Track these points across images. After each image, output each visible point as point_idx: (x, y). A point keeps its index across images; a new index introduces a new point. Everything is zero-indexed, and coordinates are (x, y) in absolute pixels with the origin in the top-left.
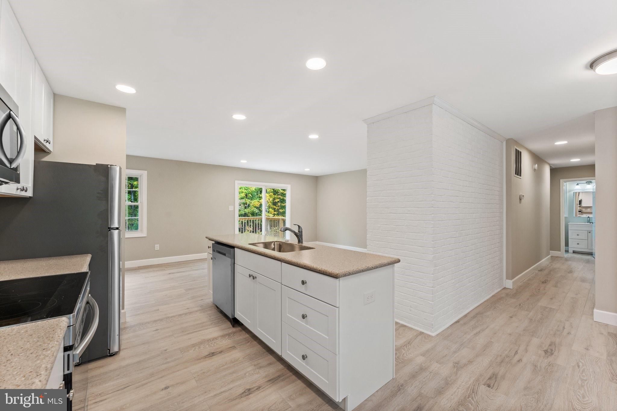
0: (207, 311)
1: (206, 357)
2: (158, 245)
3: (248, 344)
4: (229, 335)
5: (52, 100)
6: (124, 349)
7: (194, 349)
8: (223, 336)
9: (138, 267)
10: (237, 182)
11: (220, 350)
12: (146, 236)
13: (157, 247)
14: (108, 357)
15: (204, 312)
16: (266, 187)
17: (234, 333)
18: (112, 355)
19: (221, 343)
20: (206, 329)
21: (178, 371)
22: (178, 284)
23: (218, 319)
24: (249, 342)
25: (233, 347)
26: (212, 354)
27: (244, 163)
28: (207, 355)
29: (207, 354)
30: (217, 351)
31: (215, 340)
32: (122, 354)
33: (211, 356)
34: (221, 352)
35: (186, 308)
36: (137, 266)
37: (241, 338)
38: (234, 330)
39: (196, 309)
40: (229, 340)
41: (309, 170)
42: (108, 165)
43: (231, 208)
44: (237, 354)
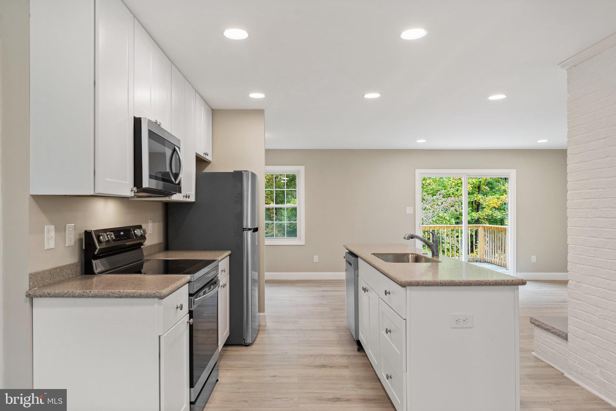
0: (340, 332)
1: (316, 366)
2: (317, 256)
3: (364, 368)
4: (349, 356)
5: (211, 116)
6: (257, 344)
7: (309, 358)
8: (343, 356)
9: (297, 280)
10: (418, 171)
11: (332, 365)
12: (304, 244)
13: (316, 259)
14: (243, 346)
15: (336, 332)
16: (469, 175)
17: (355, 356)
18: (247, 345)
19: (337, 360)
20: (330, 346)
21: (289, 369)
22: (327, 302)
23: (348, 341)
24: (365, 367)
25: (347, 366)
26: (324, 366)
27: (421, 142)
28: (318, 366)
29: (319, 364)
30: (330, 365)
31: (333, 356)
32: (254, 347)
33: (321, 367)
34: (332, 367)
35: (322, 325)
36: (295, 279)
37: (360, 361)
38: (357, 353)
39: (332, 328)
40: (346, 361)
41: (546, 141)
42: (242, 171)
43: (409, 210)
44: (346, 372)
